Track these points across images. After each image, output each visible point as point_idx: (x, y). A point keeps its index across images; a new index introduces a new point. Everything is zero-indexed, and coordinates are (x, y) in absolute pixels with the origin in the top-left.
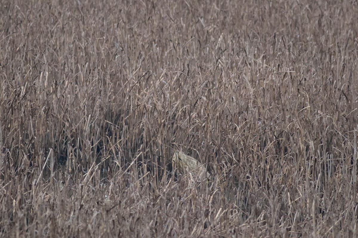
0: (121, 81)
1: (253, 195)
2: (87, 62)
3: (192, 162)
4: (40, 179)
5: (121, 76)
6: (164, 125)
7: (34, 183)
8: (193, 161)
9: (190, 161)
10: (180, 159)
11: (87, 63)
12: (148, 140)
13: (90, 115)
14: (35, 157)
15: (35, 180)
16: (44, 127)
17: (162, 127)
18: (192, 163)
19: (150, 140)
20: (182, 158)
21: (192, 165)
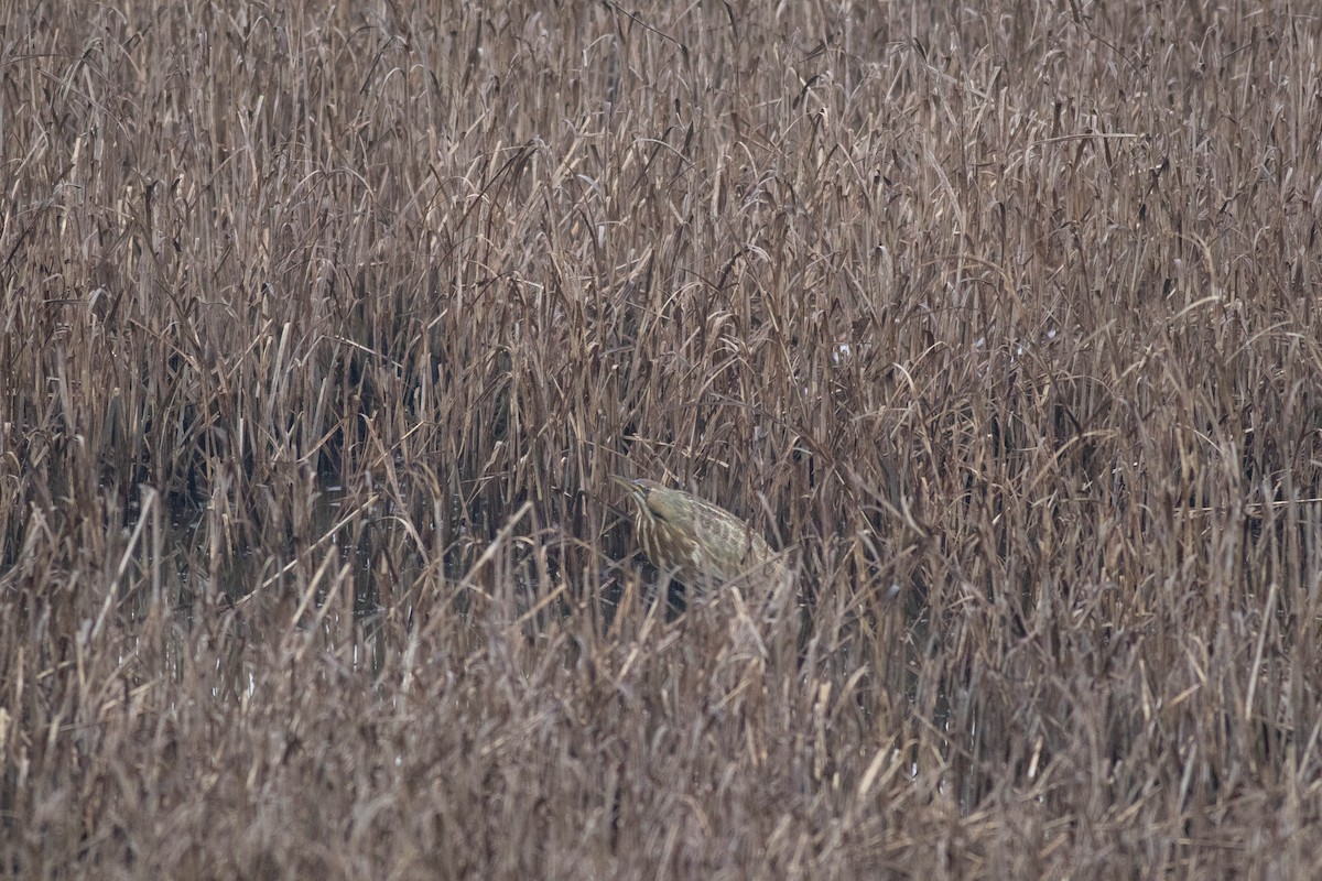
0: (406, 174)
1: (991, 673)
2: (259, 92)
3: (718, 526)
4: (106, 619)
5: (405, 154)
6: (596, 363)
7: (81, 638)
8: (722, 522)
9: (709, 522)
10: (657, 515)
11: (262, 98)
12: (529, 425)
13: (287, 326)
14: (79, 521)
15: (86, 624)
16: (98, 376)
17: (586, 370)
18: (717, 532)
19: (539, 423)
20: (667, 511)
21: (714, 539)
